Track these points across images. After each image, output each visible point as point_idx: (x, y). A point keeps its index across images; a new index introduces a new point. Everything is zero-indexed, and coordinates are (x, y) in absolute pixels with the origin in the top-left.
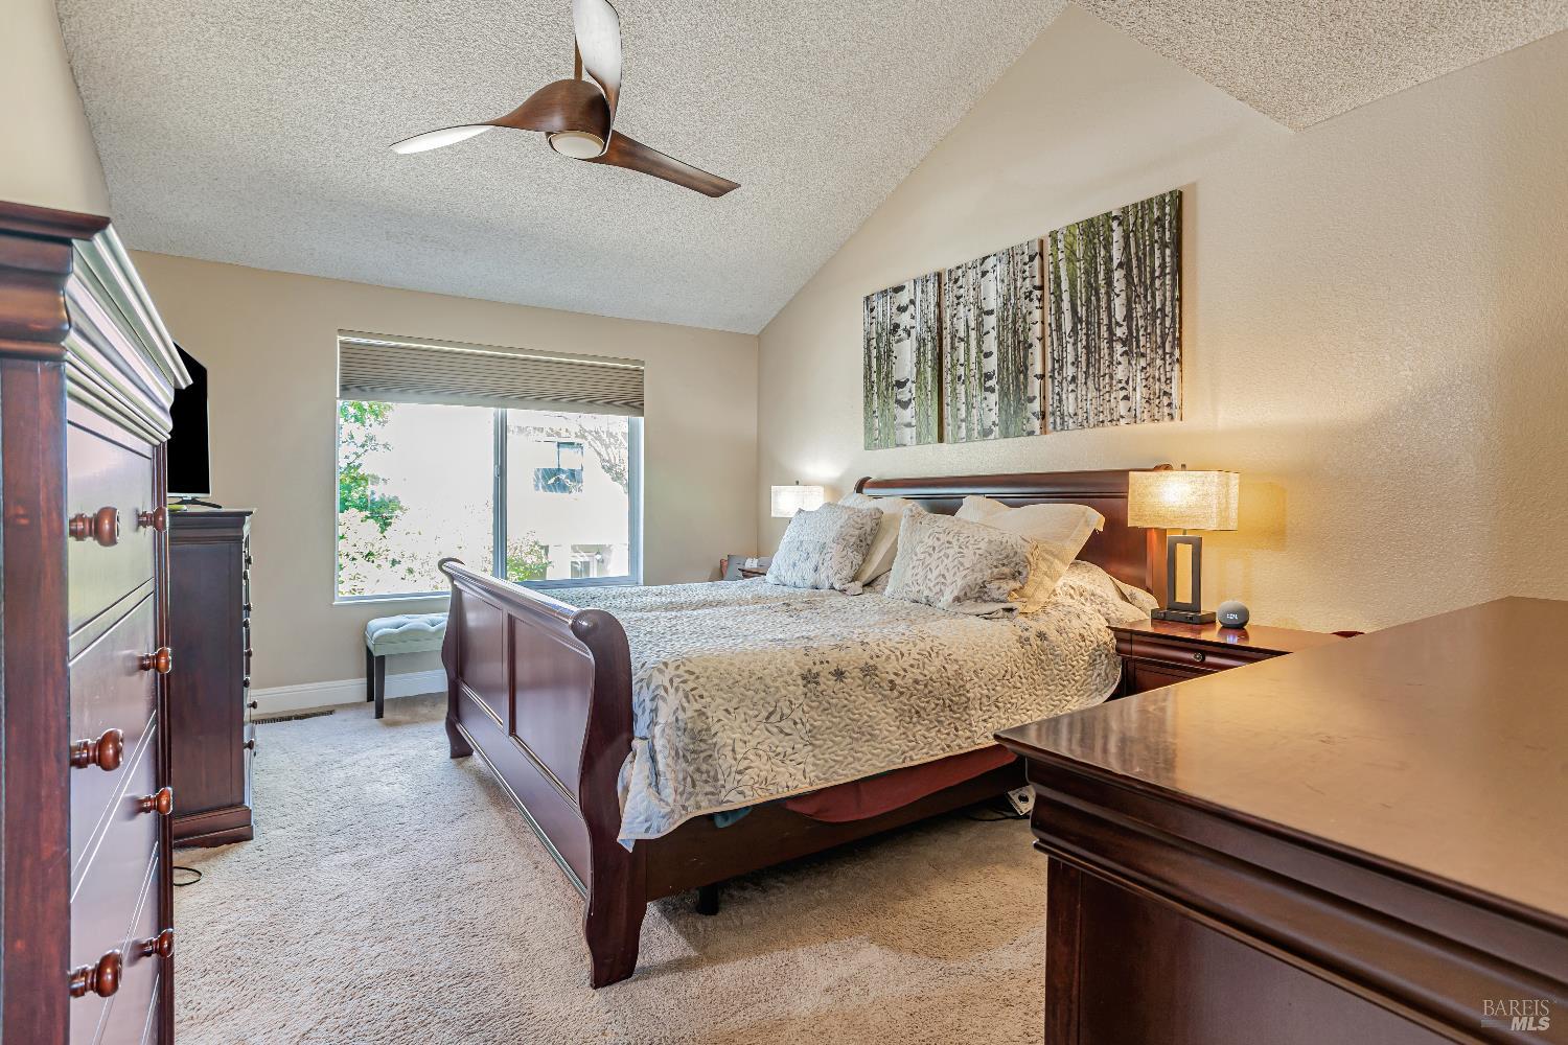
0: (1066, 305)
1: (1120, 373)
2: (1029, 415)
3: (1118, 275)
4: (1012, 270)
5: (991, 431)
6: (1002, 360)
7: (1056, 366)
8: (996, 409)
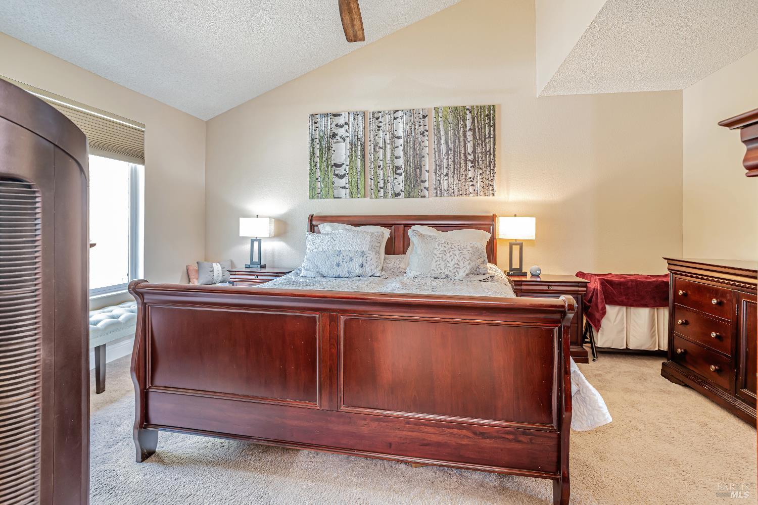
0: (443, 141)
1: (470, 174)
2: (422, 188)
3: (469, 134)
4: (412, 120)
5: (399, 194)
6: (407, 162)
7: (438, 168)
8: (403, 184)
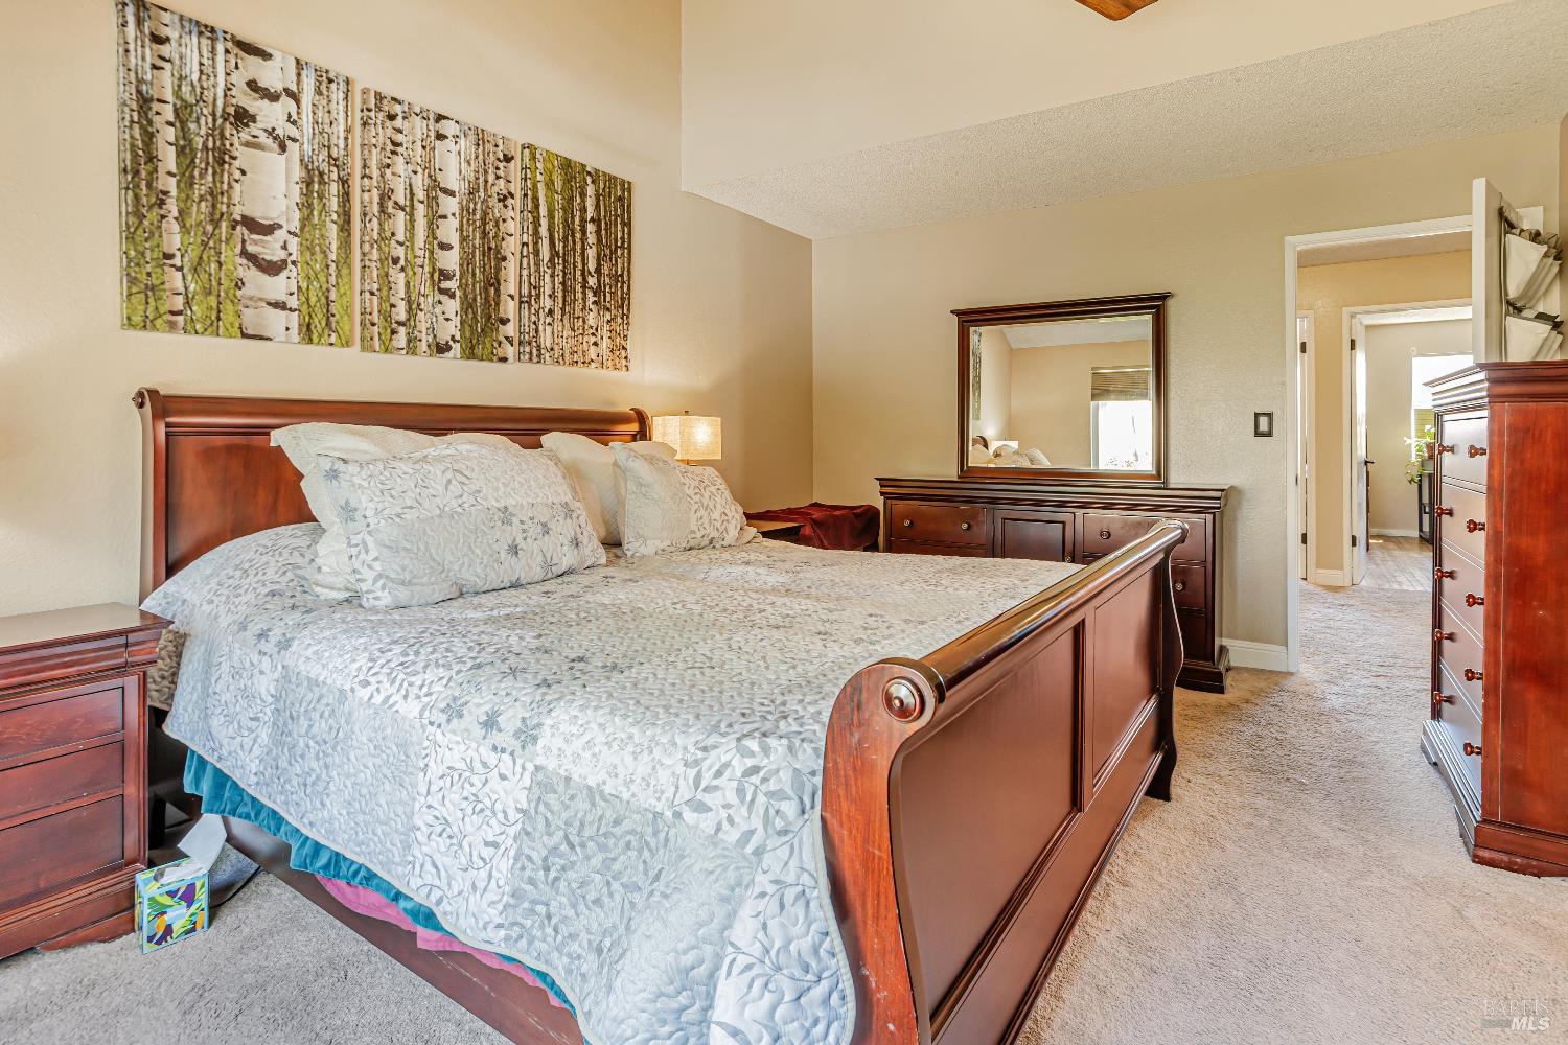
0: (544, 231)
1: (591, 319)
2: (501, 338)
3: (591, 228)
4: (481, 157)
5: (449, 348)
6: (467, 262)
7: (533, 292)
8: (456, 321)
